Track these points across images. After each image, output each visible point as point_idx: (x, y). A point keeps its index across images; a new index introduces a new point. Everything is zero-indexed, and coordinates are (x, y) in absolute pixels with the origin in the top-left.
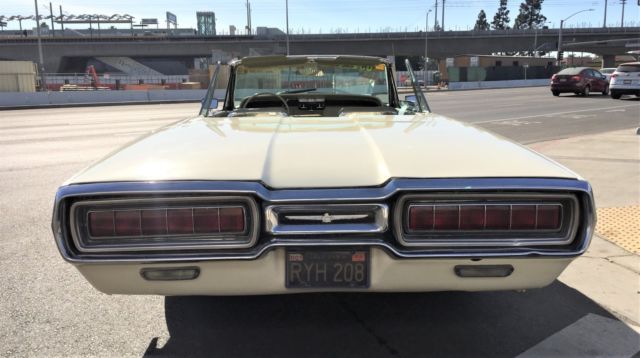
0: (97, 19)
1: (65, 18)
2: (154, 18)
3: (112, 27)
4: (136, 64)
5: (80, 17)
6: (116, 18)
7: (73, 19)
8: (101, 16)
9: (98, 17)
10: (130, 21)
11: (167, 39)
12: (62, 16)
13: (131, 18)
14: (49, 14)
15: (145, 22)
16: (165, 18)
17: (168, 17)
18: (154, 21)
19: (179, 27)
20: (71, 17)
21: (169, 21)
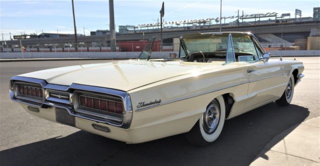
0: (259, 16)
1: (244, 17)
2: (288, 13)
3: (270, 19)
4: (276, 38)
5: (251, 15)
6: (268, 14)
7: (248, 17)
8: (261, 14)
9: (260, 15)
10: (275, 16)
11: (294, 23)
12: (243, 15)
13: (276, 14)
14: (237, 15)
15: (283, 15)
16: (295, 13)
17: (296, 12)
18: (289, 15)
19: (302, 17)
20: (247, 16)
21: (296, 14)
